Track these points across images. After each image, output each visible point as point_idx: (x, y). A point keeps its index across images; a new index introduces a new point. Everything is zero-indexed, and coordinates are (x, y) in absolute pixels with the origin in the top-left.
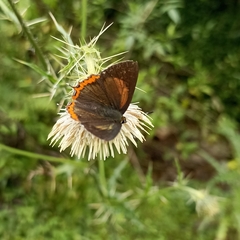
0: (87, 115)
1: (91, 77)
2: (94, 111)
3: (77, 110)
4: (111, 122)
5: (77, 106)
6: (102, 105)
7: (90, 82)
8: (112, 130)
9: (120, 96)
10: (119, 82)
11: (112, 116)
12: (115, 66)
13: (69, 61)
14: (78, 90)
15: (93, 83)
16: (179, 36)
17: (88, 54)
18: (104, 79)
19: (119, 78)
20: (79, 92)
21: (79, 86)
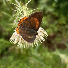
5: (20, 28)
6: (29, 28)
7: (24, 19)
9: (36, 24)
10: (36, 19)
11: (33, 32)
12: (34, 13)
14: (20, 22)
15: (26, 20)
16: (56, 7)
17: (24, 9)
18: (30, 18)
19: (36, 18)
20: (20, 23)
21: (20, 21)
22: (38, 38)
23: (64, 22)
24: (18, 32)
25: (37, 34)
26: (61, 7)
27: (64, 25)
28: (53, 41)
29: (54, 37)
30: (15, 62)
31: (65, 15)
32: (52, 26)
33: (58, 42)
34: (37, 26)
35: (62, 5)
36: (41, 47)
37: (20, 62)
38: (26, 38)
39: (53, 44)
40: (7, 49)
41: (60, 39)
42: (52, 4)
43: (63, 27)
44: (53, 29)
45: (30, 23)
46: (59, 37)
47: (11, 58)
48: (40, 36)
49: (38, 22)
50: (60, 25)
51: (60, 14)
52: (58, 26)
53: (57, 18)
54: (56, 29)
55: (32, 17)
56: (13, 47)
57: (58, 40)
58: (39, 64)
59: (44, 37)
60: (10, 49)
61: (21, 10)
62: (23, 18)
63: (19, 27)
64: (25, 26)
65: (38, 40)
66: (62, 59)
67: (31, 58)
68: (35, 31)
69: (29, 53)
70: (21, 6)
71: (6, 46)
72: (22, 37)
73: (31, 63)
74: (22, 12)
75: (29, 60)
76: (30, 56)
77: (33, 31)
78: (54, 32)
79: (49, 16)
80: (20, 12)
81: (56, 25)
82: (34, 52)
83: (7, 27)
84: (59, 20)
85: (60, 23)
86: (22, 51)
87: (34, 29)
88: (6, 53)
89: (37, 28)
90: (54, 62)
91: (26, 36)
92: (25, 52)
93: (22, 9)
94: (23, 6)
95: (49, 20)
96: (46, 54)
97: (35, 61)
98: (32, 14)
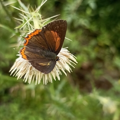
0: (33, 56)
1: (36, 31)
2: (38, 53)
3: (26, 52)
4: (49, 60)
5: (27, 50)
6: (43, 49)
7: (35, 34)
8: (50, 66)
9: (55, 42)
10: (55, 34)
11: (50, 56)
13: (24, 22)
14: (27, 39)
16: (92, 15)
17: (34, 17)
18: (45, 32)
19: (54, 31)
20: (28, 41)
21: (28, 37)
22: (60, 66)
23: (107, 43)
24: (25, 56)
25: (58, 59)
26: (101, 15)
27: (107, 47)
28: (88, 76)
29: (90, 68)
30: (23, 115)
31: (109, 29)
32: (85, 48)
33: (96, 77)
34: (58, 44)
35: (103, 13)
36: (67, 86)
37: (31, 114)
38: (38, 65)
39: (88, 81)
40: (7, 91)
41: (100, 72)
42: (85, 10)
43: (106, 51)
44: (88, 54)
45: (46, 41)
46: (99, 69)
47: (15, 107)
48: (63, 63)
49: (58, 39)
50: (100, 47)
51: (99, 27)
52: (97, 48)
53: (95, 36)
54: (93, 55)
55: (49, 30)
56: (17, 87)
57: (97, 74)
58: (65, 117)
59: (70, 64)
60: (12, 90)
61: (29, 18)
62: (33, 32)
63: (26, 48)
64: (37, 46)
65: (60, 70)
66: (105, 105)
67: (49, 107)
68: (54, 54)
69: (47, 97)
70: (30, 12)
71: (5, 86)
72: (31, 64)
73: (50, 114)
74: (32, 22)
75: (47, 109)
76: (47, 103)
77: (50, 54)
78: (90, 59)
79: (80, 32)
80: (28, 21)
81: (94, 47)
82: (55, 95)
83: (7, 52)
84: (98, 39)
85: (99, 44)
86: (33, 94)
87: (52, 51)
88: (5, 98)
89: (57, 49)
90: (90, 113)
91: (37, 62)
92: (39, 97)
93: (31, 16)
94: (32, 11)
95: (81, 38)
96: (76, 98)
97: (57, 111)
98: (48, 25)
